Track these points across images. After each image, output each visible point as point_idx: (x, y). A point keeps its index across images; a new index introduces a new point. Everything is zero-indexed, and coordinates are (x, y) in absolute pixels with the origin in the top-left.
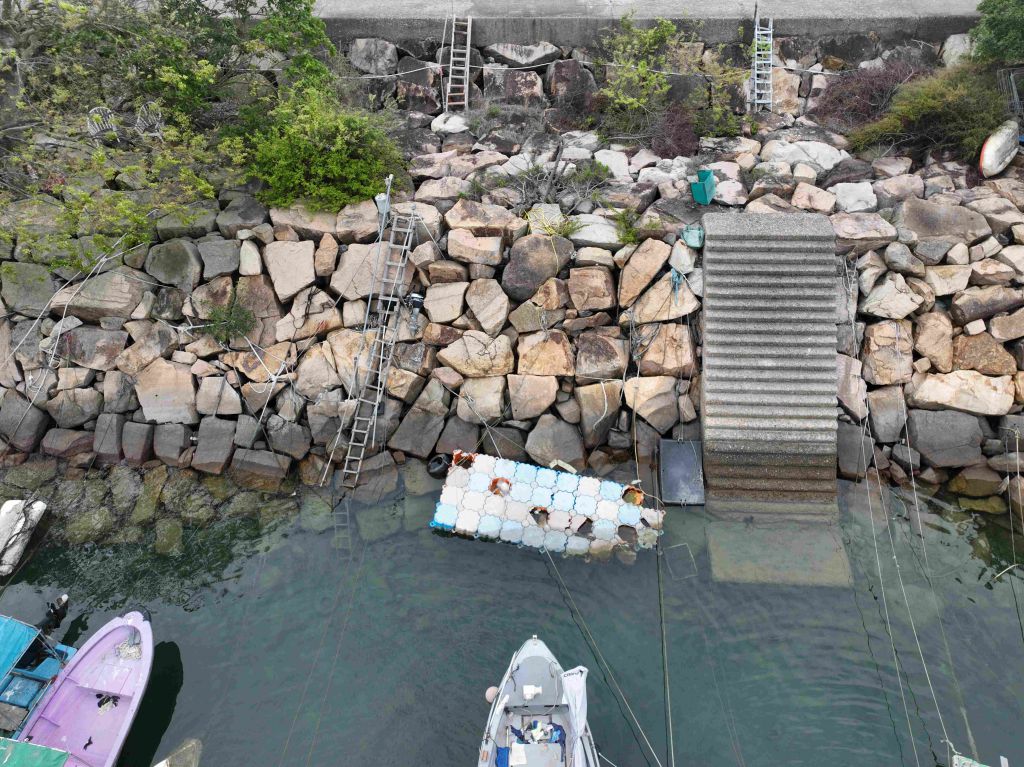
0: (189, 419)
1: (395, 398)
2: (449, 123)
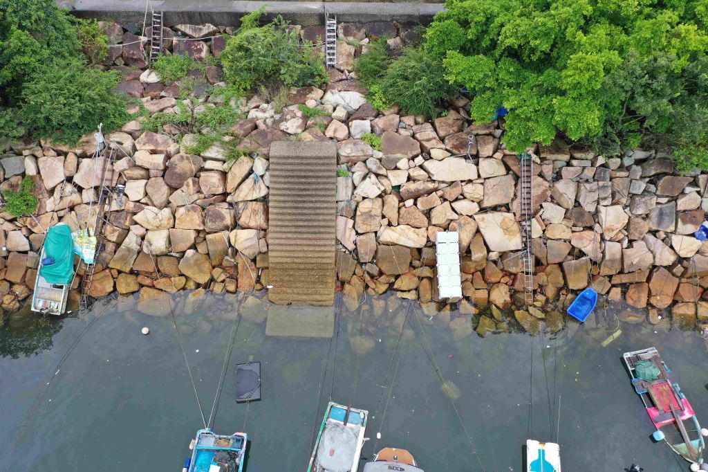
0: (3, 254)
1: (110, 241)
2: (149, 77)
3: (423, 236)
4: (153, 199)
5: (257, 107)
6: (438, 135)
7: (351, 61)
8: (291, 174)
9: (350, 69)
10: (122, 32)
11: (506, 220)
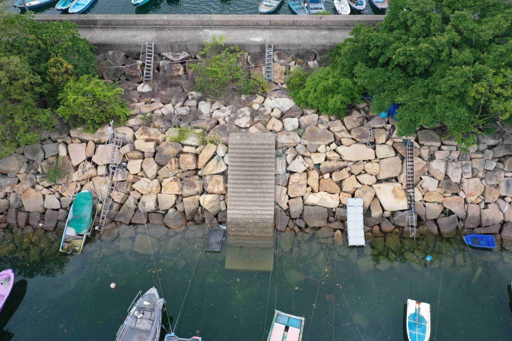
0: (42, 210)
1: (117, 202)
2: (144, 88)
3: (336, 200)
4: (147, 173)
5: (219, 109)
6: (346, 128)
7: (283, 77)
8: (243, 156)
9: (282, 82)
10: (125, 58)
11: (396, 188)
